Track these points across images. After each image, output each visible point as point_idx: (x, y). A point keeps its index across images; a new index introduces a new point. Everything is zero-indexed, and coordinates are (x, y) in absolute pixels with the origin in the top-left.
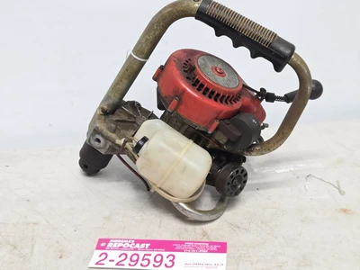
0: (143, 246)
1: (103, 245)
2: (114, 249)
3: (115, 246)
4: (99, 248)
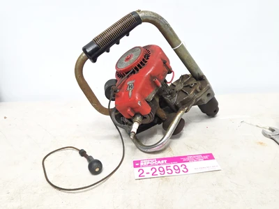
0: (162, 162)
1: (137, 164)
2: (146, 166)
3: (145, 164)
4: (135, 166)
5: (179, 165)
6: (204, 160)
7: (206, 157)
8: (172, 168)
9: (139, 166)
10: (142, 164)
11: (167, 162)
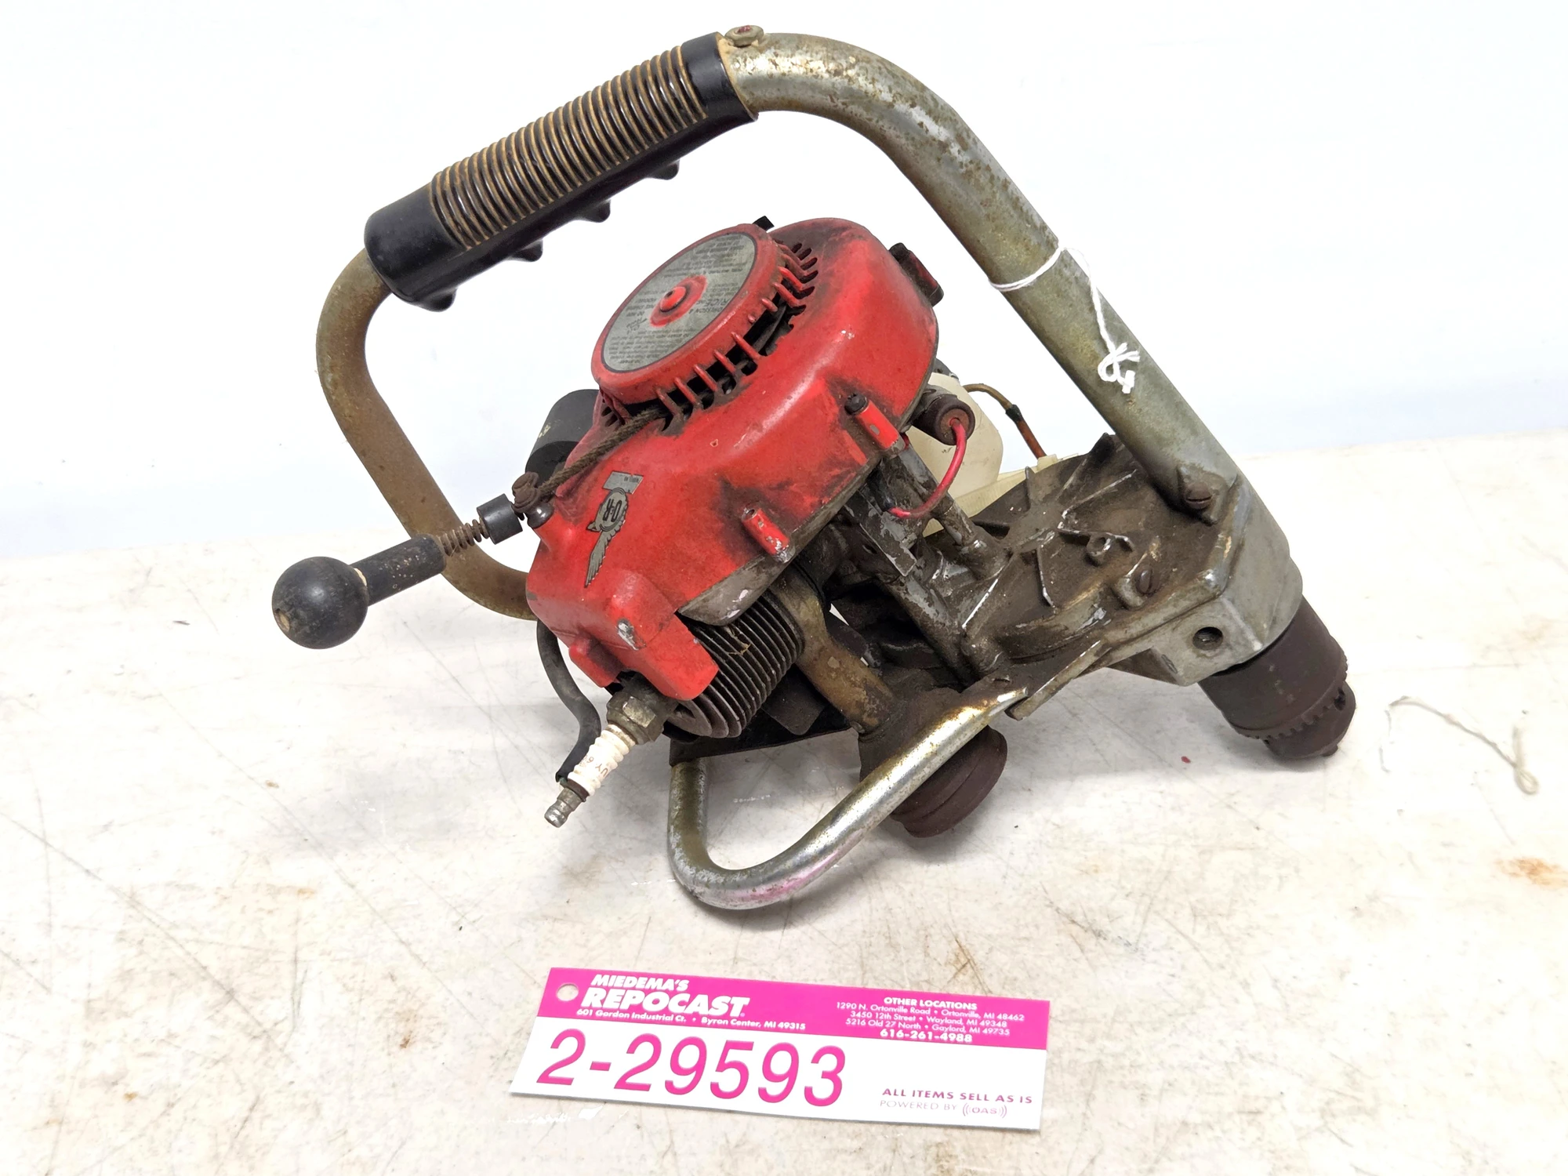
0: (720, 1004)
1: (567, 994)
2: (609, 1016)
3: (612, 1001)
4: (550, 1007)
5: (807, 1044)
6: (980, 1040)
7: (1000, 1024)
8: (753, 1060)
9: (569, 1010)
10: (592, 997)
11: (748, 1013)
